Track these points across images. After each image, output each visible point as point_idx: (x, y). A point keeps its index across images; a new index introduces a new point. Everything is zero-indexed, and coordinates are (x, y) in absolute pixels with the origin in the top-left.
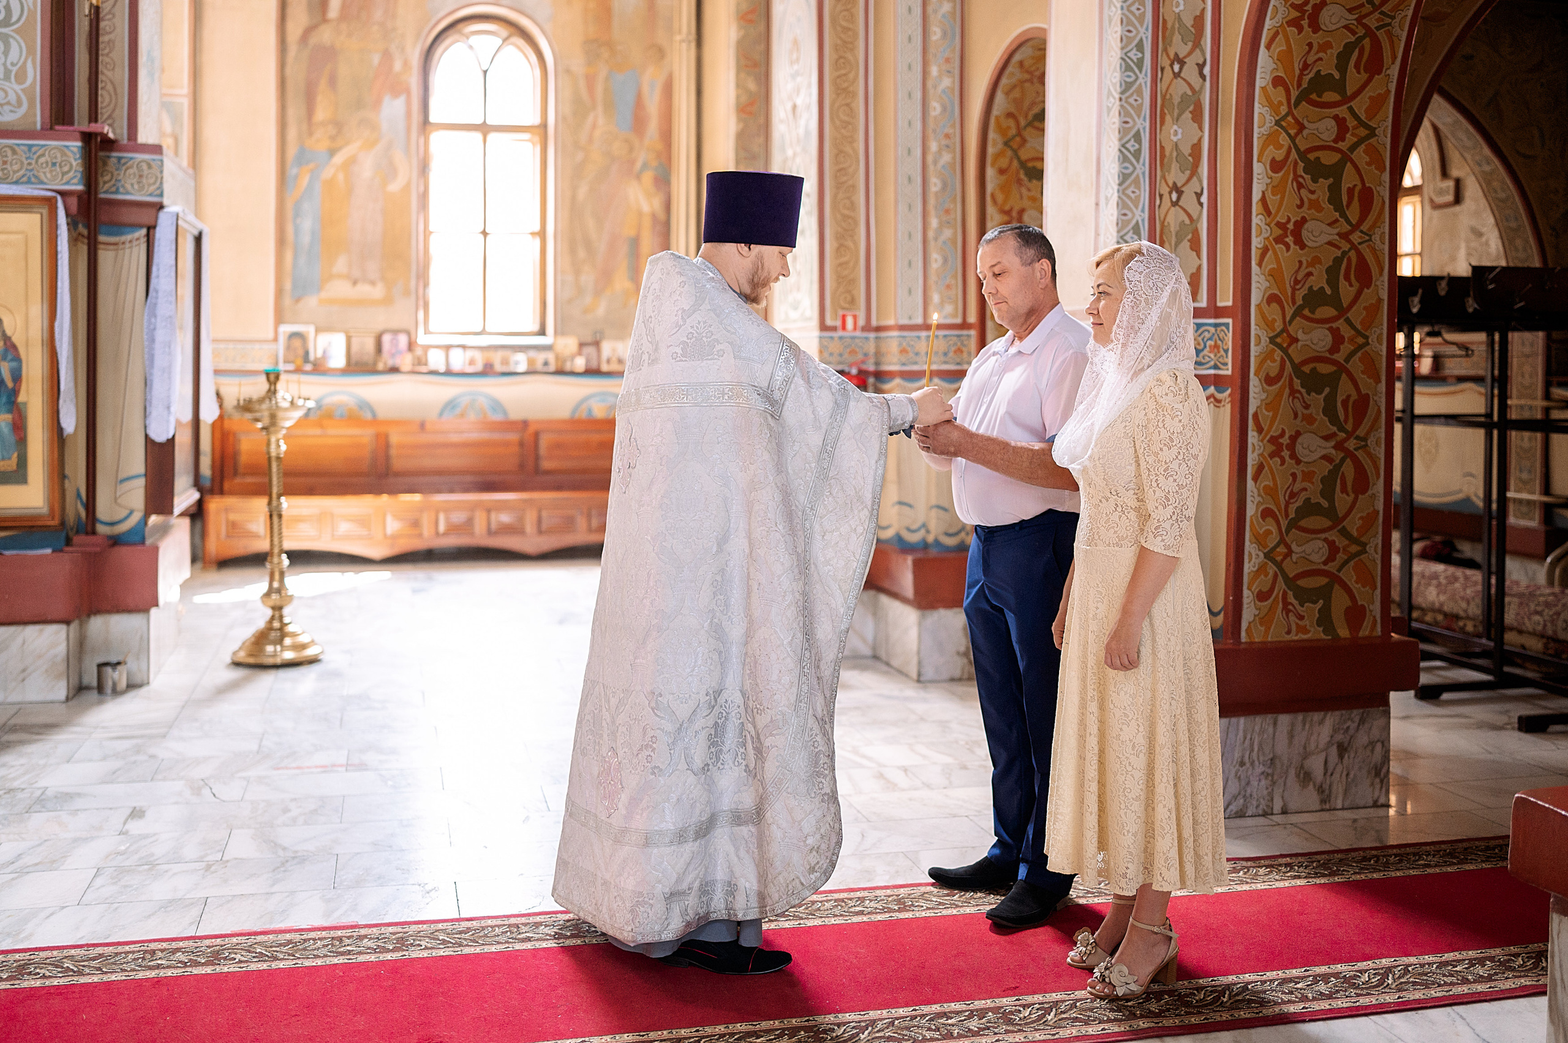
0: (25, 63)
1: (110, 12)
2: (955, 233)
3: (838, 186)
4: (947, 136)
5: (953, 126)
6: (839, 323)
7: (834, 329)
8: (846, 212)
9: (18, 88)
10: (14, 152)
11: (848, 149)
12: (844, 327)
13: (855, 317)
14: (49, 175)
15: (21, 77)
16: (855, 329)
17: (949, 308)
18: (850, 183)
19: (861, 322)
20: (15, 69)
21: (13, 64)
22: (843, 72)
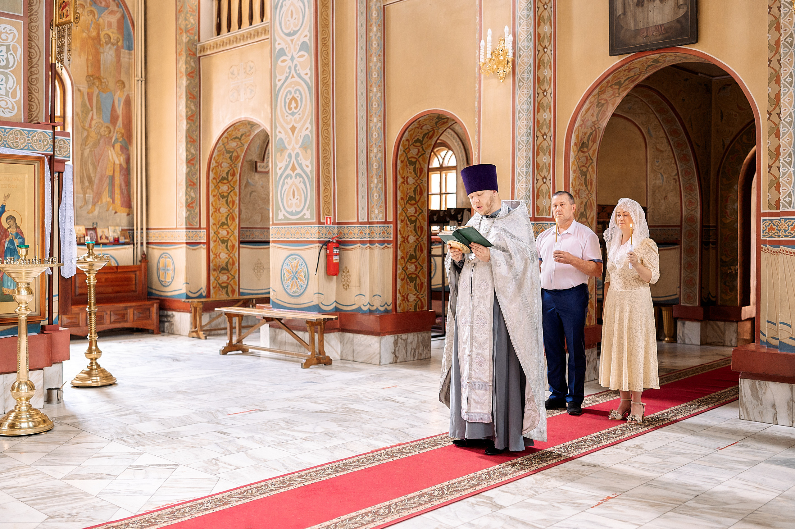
0: (16, 89)
1: (36, 64)
2: (382, 185)
3: (324, 163)
4: (380, 146)
5: (381, 142)
6: (325, 221)
7: (323, 223)
8: (327, 174)
9: (12, 100)
10: (21, 134)
11: (327, 148)
12: (327, 223)
13: (330, 218)
14: (38, 146)
15: (14, 95)
16: (330, 224)
17: (381, 216)
18: (328, 162)
19: (332, 221)
20: (11, 91)
21: (10, 88)
22: (325, 115)
